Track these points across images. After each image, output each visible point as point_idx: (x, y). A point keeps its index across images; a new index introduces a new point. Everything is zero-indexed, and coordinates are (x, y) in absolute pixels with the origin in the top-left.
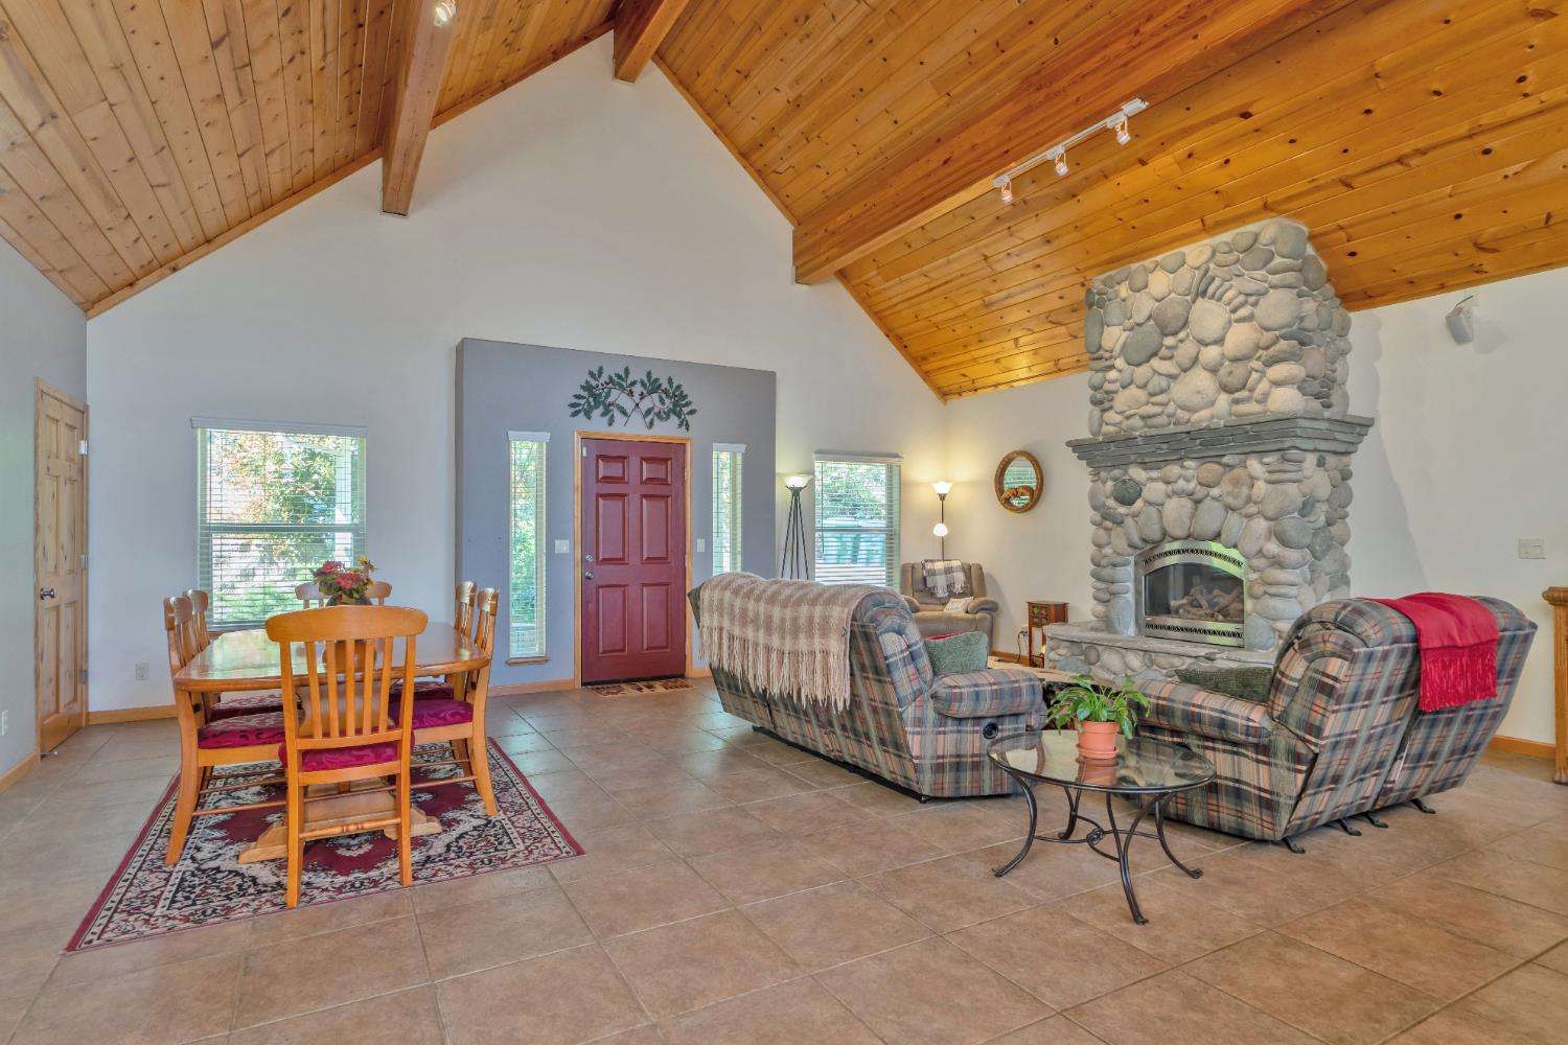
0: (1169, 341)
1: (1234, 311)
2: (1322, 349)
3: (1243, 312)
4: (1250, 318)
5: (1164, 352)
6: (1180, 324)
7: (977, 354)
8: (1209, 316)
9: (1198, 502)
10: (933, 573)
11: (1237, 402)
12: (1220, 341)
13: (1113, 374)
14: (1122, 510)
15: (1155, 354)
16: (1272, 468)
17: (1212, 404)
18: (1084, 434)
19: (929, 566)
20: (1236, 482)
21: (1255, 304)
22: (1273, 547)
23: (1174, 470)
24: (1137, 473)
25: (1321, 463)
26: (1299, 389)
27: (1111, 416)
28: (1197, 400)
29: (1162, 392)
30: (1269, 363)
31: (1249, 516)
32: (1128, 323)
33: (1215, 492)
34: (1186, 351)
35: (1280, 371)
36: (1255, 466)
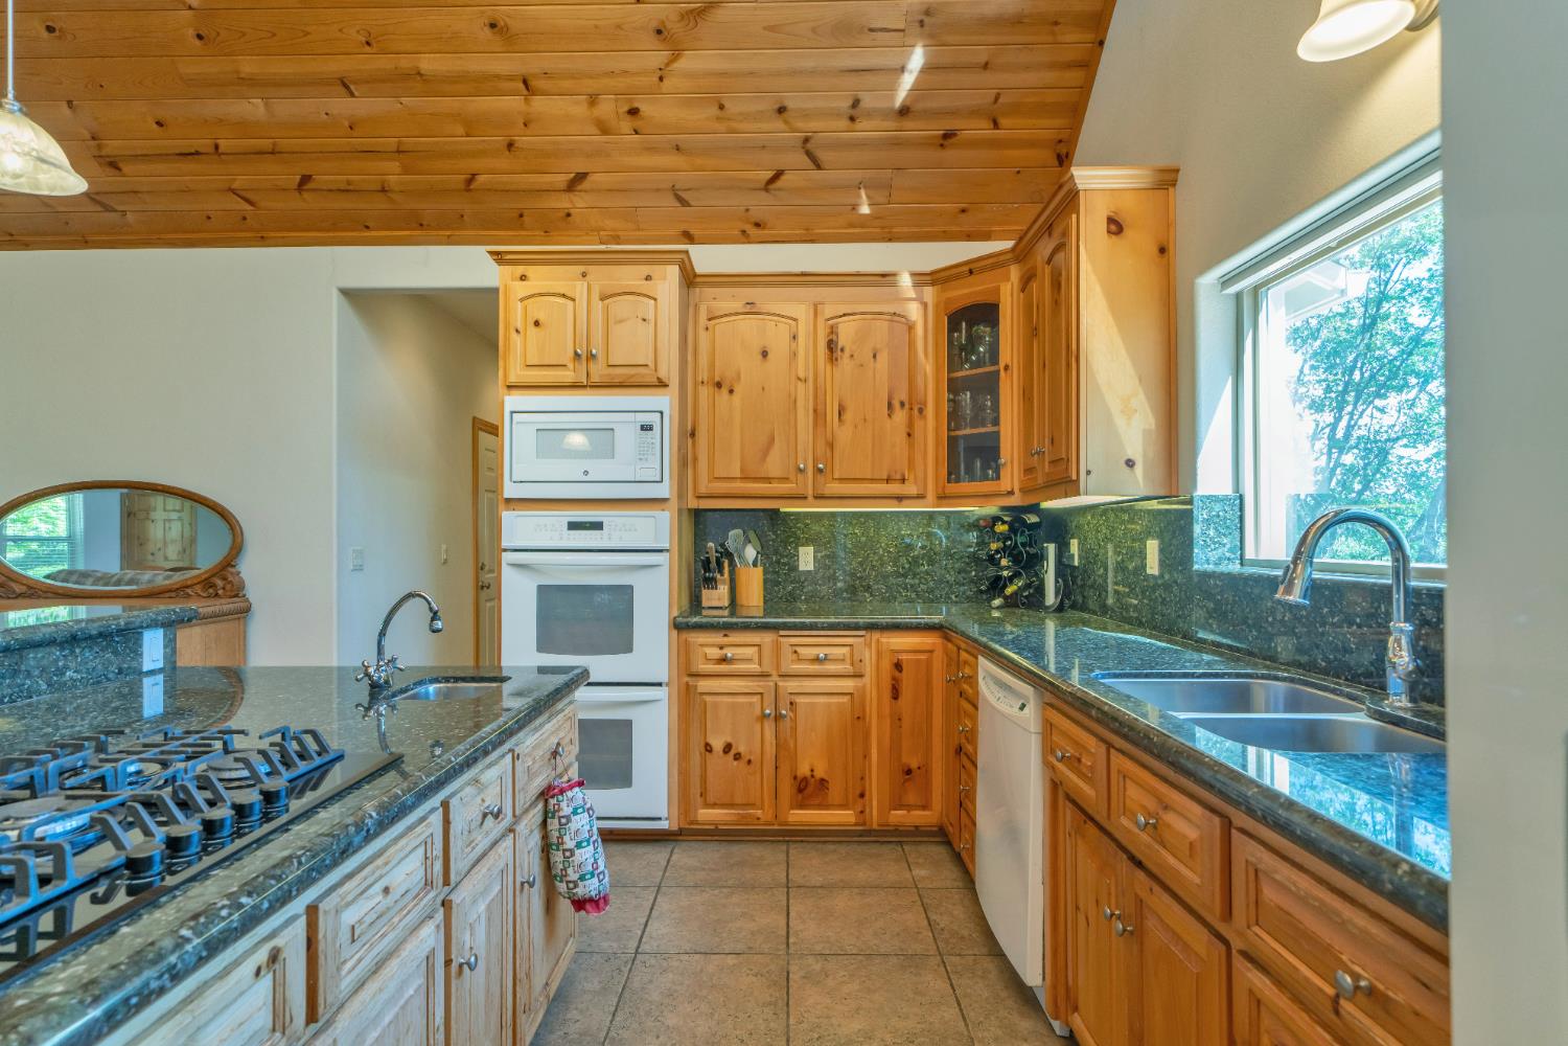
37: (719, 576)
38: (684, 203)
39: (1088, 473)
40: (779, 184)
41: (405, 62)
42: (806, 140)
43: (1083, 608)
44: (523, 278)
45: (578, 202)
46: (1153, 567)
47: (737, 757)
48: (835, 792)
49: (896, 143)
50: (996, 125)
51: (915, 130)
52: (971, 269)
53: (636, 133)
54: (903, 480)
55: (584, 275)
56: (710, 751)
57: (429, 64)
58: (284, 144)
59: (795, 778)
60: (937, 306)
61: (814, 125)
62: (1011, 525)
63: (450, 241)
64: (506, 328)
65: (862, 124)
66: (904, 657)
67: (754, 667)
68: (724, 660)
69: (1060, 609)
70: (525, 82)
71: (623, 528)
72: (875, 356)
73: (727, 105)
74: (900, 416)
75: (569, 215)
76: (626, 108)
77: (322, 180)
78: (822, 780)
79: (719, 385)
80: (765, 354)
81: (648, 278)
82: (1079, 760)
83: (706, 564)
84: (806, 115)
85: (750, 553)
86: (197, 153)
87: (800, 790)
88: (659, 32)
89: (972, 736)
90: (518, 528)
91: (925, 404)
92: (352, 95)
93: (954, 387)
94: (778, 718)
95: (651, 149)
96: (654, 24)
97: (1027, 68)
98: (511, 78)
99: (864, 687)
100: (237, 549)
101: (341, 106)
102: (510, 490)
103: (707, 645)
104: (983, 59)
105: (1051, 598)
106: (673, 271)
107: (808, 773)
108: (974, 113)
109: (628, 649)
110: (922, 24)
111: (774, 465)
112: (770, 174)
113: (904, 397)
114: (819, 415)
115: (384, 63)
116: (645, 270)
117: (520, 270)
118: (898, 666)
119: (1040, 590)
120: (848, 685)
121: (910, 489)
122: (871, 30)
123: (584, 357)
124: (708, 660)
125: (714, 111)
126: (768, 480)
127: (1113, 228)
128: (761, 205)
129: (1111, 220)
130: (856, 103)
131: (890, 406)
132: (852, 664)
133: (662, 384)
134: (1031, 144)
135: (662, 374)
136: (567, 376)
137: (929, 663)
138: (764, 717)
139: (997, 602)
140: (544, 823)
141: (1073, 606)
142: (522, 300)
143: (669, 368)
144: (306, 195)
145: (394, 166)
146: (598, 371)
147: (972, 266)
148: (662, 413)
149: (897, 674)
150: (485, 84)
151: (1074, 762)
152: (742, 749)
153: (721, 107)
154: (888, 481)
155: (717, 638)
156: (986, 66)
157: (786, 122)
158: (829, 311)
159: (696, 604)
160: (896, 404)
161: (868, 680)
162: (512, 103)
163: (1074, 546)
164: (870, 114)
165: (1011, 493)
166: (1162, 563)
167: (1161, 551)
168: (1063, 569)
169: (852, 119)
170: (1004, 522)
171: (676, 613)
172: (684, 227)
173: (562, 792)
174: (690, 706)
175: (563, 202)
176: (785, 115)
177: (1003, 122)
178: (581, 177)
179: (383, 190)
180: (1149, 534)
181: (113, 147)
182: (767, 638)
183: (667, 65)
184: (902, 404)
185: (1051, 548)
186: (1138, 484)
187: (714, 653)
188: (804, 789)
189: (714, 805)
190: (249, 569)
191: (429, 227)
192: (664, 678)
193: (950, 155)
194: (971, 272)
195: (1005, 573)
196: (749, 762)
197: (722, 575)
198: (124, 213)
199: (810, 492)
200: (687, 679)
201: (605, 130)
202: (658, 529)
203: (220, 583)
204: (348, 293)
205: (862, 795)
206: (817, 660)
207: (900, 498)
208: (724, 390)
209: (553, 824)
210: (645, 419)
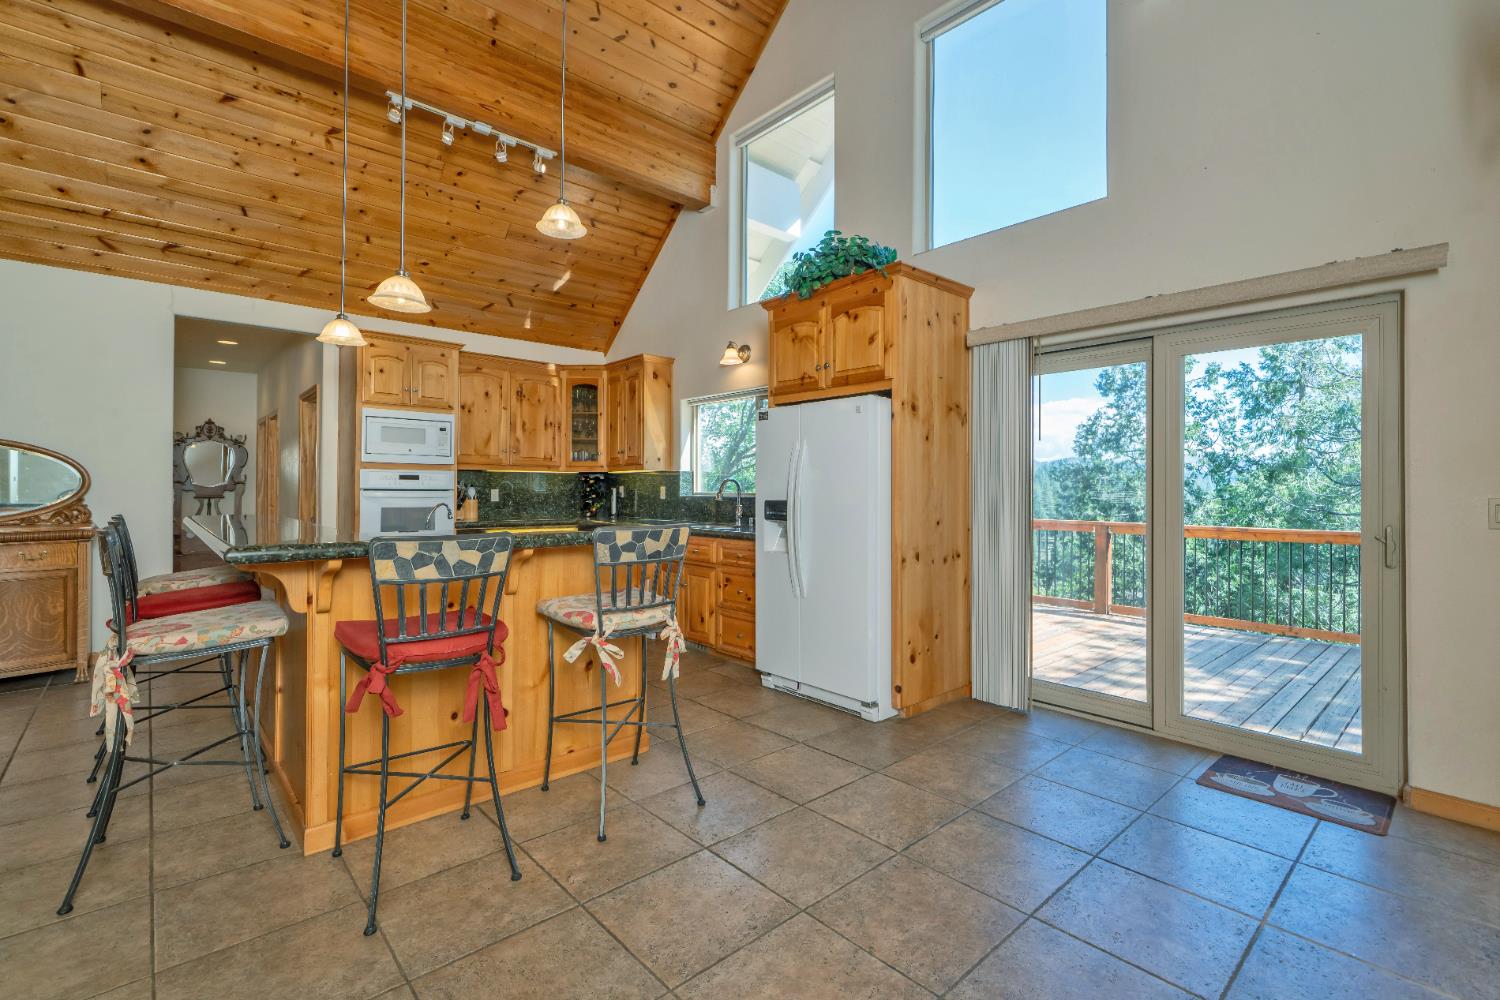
39: (645, 461)
40: (490, 309)
42: (509, 294)
43: (629, 515)
44: (373, 346)
46: (663, 496)
49: (551, 304)
50: (593, 307)
51: (560, 301)
52: (585, 368)
53: (421, 272)
54: (551, 460)
55: (407, 348)
60: (567, 380)
61: (515, 289)
64: (362, 370)
65: (536, 294)
69: (619, 515)
70: (368, 238)
71: (427, 479)
72: (539, 401)
73: (476, 273)
74: (550, 430)
76: (421, 261)
77: (185, 248)
79: (464, 408)
80: (487, 394)
81: (443, 355)
83: (462, 497)
84: (513, 285)
85: (472, 492)
90: (367, 478)
91: (562, 424)
93: (575, 416)
97: (610, 290)
102: (365, 458)
105: (614, 511)
106: (455, 354)
108: (586, 301)
110: (573, 265)
111: (493, 450)
112: (486, 304)
113: (552, 420)
114: (513, 426)
119: (610, 509)
121: (554, 463)
122: (550, 262)
123: (408, 391)
125: (469, 273)
126: (487, 456)
127: (655, 376)
128: (477, 315)
129: (654, 373)
130: (536, 286)
131: (546, 424)
133: (451, 408)
134: (606, 316)
135: (453, 403)
136: (397, 400)
139: (588, 514)
142: (374, 357)
143: (455, 401)
146: (416, 399)
148: (450, 423)
153: (473, 273)
154: (544, 459)
156: (594, 286)
157: (502, 286)
158: (517, 377)
160: (548, 423)
163: (623, 489)
164: (542, 291)
165: (602, 466)
166: (666, 494)
167: (667, 490)
169: (533, 291)
176: (503, 283)
177: (596, 306)
180: (662, 484)
184: (551, 425)
185: (614, 490)
186: (661, 467)
190: (95, 503)
195: (590, 502)
199: (509, 463)
202: (447, 480)
203: (71, 513)
204: (179, 318)
207: (549, 467)
208: (466, 411)
210: (443, 425)
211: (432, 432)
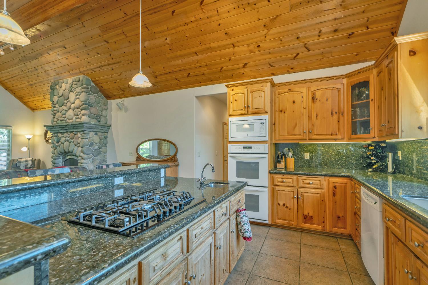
0: (66, 102)
1: (76, 96)
2: (97, 108)
3: (78, 97)
4: (78, 98)
5: (65, 104)
6: (67, 97)
7: (35, 99)
8: (72, 97)
9: (70, 143)
10: (20, 162)
11: (76, 118)
12: (74, 103)
13: (55, 109)
14: (57, 144)
15: (63, 105)
16: (82, 135)
17: (72, 119)
18: (50, 124)
19: (19, 160)
20: (76, 138)
21: (80, 95)
22: (82, 154)
23: (66, 134)
24: (60, 135)
25: (96, 134)
26: (89, 117)
27: (55, 120)
28: (70, 117)
29: (64, 114)
30: (82, 110)
31: (78, 147)
32: (58, 96)
33: (72, 140)
34: (69, 104)
35: (83, 112)
36: (79, 135)
37: (281, 160)
38: (272, 66)
39: (402, 131)
40: (298, 57)
41: (207, 46)
42: (305, 44)
43: (404, 173)
44: (233, 90)
45: (246, 70)
47: (287, 207)
48: (315, 220)
49: (334, 40)
50: (368, 28)
51: (338, 35)
53: (259, 51)
54: (337, 134)
55: (247, 88)
56: (279, 205)
57: (213, 45)
58: (185, 68)
59: (303, 215)
60: (347, 84)
61: (307, 40)
62: (375, 147)
63: (217, 83)
64: (229, 102)
65: (322, 37)
66: (337, 184)
67: (291, 184)
68: (283, 182)
69: (394, 173)
70: (233, 45)
71: (256, 148)
72: (327, 100)
73: (283, 40)
74: (336, 116)
75: (243, 73)
76: (257, 46)
77: (192, 74)
78: (311, 217)
79: (281, 111)
80: (294, 102)
81: (262, 86)
82: (395, 222)
83: (278, 157)
84: (305, 38)
85: (290, 154)
86: (170, 72)
87: (305, 218)
88: (265, 26)
89: (359, 209)
90: (232, 148)
91: (344, 112)
92: (197, 55)
93: (354, 107)
94: (298, 198)
95: (263, 54)
96: (263, 24)
97: (379, 9)
98: (230, 44)
99: (324, 192)
100: (177, 152)
101: (196, 58)
102: (230, 139)
103: (278, 178)
104: (362, 10)
105: (390, 169)
106: (269, 84)
107: (307, 214)
109: (258, 178)
110: (341, 5)
111: (297, 132)
112: (295, 55)
113: (337, 111)
114: (310, 117)
115: (203, 47)
116: (261, 85)
117: (232, 88)
118: (335, 187)
119: (386, 167)
120: (319, 191)
121: (339, 137)
122: (325, 11)
123: (247, 107)
124: (278, 181)
125: (280, 42)
126: (295, 135)
127: (412, 53)
128: (293, 63)
129: (411, 51)
130: (320, 32)
131: (332, 113)
132: (320, 186)
133: (266, 112)
134: (381, 31)
135: (266, 110)
136: (243, 112)
137: (345, 187)
138: (294, 198)
139: (370, 170)
140: (236, 218)
141: (400, 172)
142: (232, 95)
143: (268, 108)
144: (189, 78)
145: (206, 69)
146: (250, 110)
147: (359, 71)
148: (266, 119)
149: (335, 189)
150: (225, 47)
151: (393, 222)
152: (288, 205)
153: (281, 40)
154: (332, 134)
155: (281, 176)
156: (364, 12)
157: (299, 41)
158: (313, 89)
159: (275, 167)
160: (334, 113)
161: (325, 190)
162: (231, 50)
163: (400, 154)
164: (325, 34)
165: (375, 137)
168: (395, 161)
169: (319, 36)
170: (372, 146)
171: (270, 169)
172: (272, 72)
173: (240, 211)
174: (274, 194)
175: (242, 71)
176: (299, 39)
177: (370, 27)
178: (246, 64)
179: (204, 74)
181: (156, 74)
182: (295, 177)
183: (267, 33)
184: (336, 113)
185: (390, 155)
186: (424, 135)
187: (280, 180)
188: (306, 218)
189: (280, 219)
190: (179, 156)
191: (213, 81)
192: (267, 185)
193: (352, 39)
194: (359, 73)
195: (373, 161)
196: (290, 209)
197: (282, 160)
198: (158, 86)
199: (307, 138)
200: (273, 186)
201: (251, 52)
202: (265, 148)
203: (174, 159)
204: (197, 97)
205: (324, 222)
206: (309, 184)
207: (336, 140)
208: (283, 113)
209: (238, 219)
210: (262, 121)
211: (257, 125)
